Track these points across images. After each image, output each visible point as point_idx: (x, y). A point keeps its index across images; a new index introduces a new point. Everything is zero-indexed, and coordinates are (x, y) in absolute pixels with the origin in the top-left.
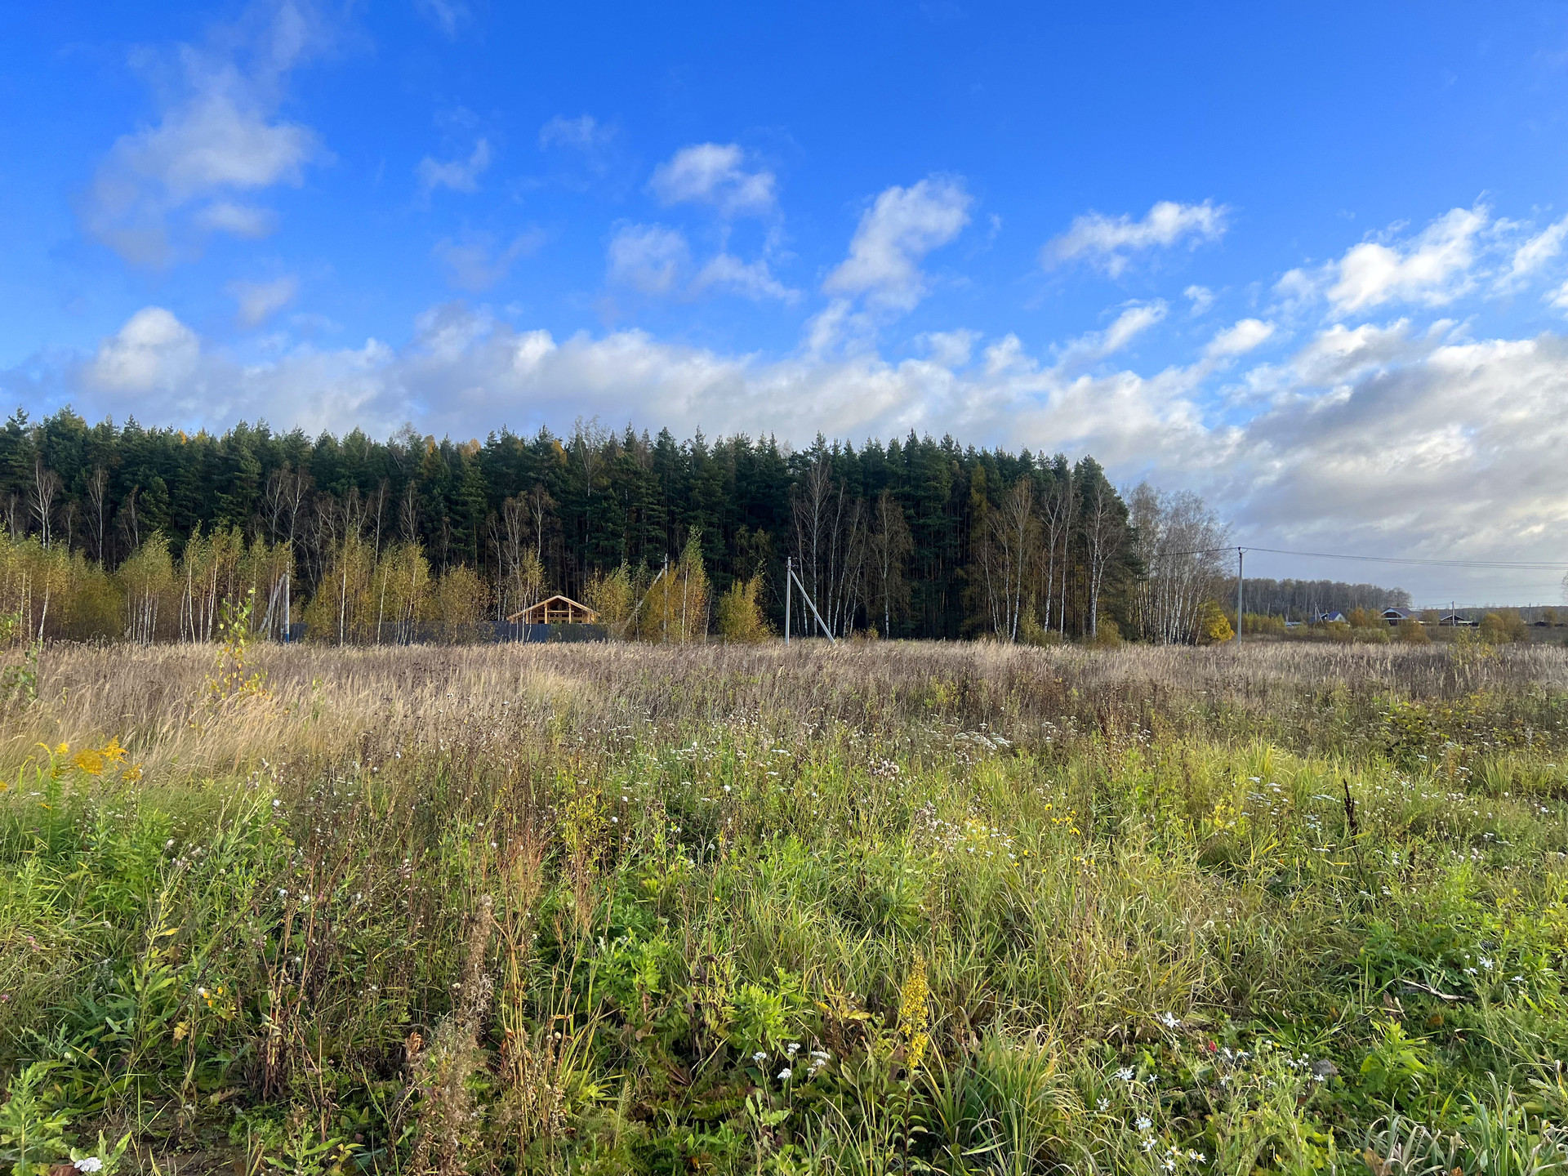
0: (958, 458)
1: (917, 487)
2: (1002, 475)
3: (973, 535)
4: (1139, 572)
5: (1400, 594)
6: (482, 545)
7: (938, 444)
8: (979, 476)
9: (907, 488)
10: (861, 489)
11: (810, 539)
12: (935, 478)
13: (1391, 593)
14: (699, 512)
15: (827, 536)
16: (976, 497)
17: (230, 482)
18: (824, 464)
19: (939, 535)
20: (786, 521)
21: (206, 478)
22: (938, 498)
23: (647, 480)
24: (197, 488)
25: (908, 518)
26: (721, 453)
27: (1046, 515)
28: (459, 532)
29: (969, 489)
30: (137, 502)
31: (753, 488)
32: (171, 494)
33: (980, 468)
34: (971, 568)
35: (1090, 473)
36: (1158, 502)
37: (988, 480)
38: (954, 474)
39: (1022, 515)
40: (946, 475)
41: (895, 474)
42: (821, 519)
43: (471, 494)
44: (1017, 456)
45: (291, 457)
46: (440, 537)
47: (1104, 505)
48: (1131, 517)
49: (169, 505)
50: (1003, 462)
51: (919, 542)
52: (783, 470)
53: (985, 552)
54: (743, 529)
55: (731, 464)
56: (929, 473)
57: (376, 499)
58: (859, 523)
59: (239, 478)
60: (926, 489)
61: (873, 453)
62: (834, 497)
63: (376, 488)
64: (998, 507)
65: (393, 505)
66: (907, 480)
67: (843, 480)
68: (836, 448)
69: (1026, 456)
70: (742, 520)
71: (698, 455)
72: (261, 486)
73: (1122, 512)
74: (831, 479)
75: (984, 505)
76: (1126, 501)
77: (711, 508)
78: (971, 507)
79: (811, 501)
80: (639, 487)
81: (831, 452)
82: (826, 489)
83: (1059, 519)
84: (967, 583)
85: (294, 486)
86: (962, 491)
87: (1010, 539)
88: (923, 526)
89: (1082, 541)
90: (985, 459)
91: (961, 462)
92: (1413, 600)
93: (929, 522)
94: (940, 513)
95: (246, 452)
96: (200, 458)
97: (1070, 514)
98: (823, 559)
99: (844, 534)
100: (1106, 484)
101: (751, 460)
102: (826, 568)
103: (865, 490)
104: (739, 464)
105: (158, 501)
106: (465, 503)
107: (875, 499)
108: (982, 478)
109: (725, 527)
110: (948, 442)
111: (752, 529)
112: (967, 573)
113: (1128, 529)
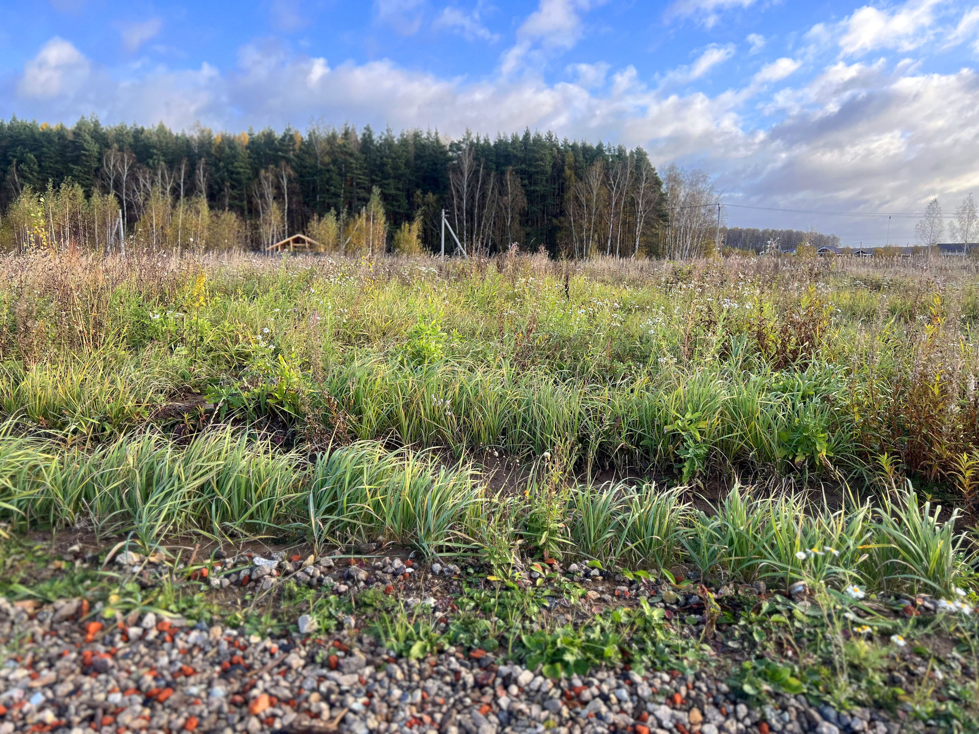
0: (556, 146)
1: (531, 165)
2: (584, 157)
3: (566, 197)
4: (666, 221)
5: (834, 238)
6: (250, 202)
7: (544, 137)
8: (570, 159)
9: (523, 166)
10: (494, 167)
11: (462, 199)
12: (542, 160)
13: (828, 237)
14: (391, 181)
15: (472, 197)
16: (568, 172)
17: (78, 157)
18: (470, 150)
19: (544, 197)
20: (447, 187)
21: (62, 154)
22: (544, 173)
23: (357, 159)
24: (57, 162)
25: (524, 186)
26: (404, 142)
27: (610, 185)
28: (235, 193)
29: (563, 166)
30: (17, 170)
31: (425, 165)
32: (40, 166)
33: (571, 153)
34: (562, 219)
35: (640, 158)
36: (681, 176)
37: (576, 161)
38: (554, 157)
39: (595, 184)
40: (549, 158)
41: (515, 156)
42: (468, 186)
43: (241, 167)
44: (595, 146)
45: (118, 141)
46: (224, 196)
47: (647, 179)
48: (664, 186)
49: (39, 173)
50: (586, 150)
51: (530, 201)
52: (446, 153)
53: (571, 208)
54: (418, 192)
55: (411, 149)
56: (537, 156)
57: (180, 170)
58: (493, 189)
59: (85, 155)
60: (536, 167)
61: (501, 144)
62: (477, 172)
63: (180, 163)
64: (581, 179)
65: (191, 174)
66: (523, 161)
67: (483, 160)
68: (478, 139)
69: (600, 147)
70: (418, 186)
71: (388, 143)
72: (100, 160)
73: (658, 183)
74: (475, 159)
75: (573, 177)
76: (661, 176)
77: (398, 178)
78: (564, 179)
79: (462, 174)
80: (351, 163)
81: (475, 141)
82: (471, 166)
83: (618, 187)
84: (560, 229)
85: (123, 161)
86: (558, 168)
87: (587, 200)
88: (534, 192)
89: (633, 203)
90: (574, 147)
91: (558, 149)
92: (841, 242)
93: (538, 188)
94: (544, 183)
95: (88, 137)
96: (56, 140)
97: (627, 183)
98: (470, 213)
99: (483, 196)
100: (649, 164)
101: (424, 146)
102: (472, 219)
103: (497, 167)
104: (416, 148)
105: (31, 171)
106: (238, 173)
107: (503, 173)
108: (572, 159)
109: (408, 191)
110: (550, 136)
111: (425, 192)
112: (560, 222)
113: (662, 195)
